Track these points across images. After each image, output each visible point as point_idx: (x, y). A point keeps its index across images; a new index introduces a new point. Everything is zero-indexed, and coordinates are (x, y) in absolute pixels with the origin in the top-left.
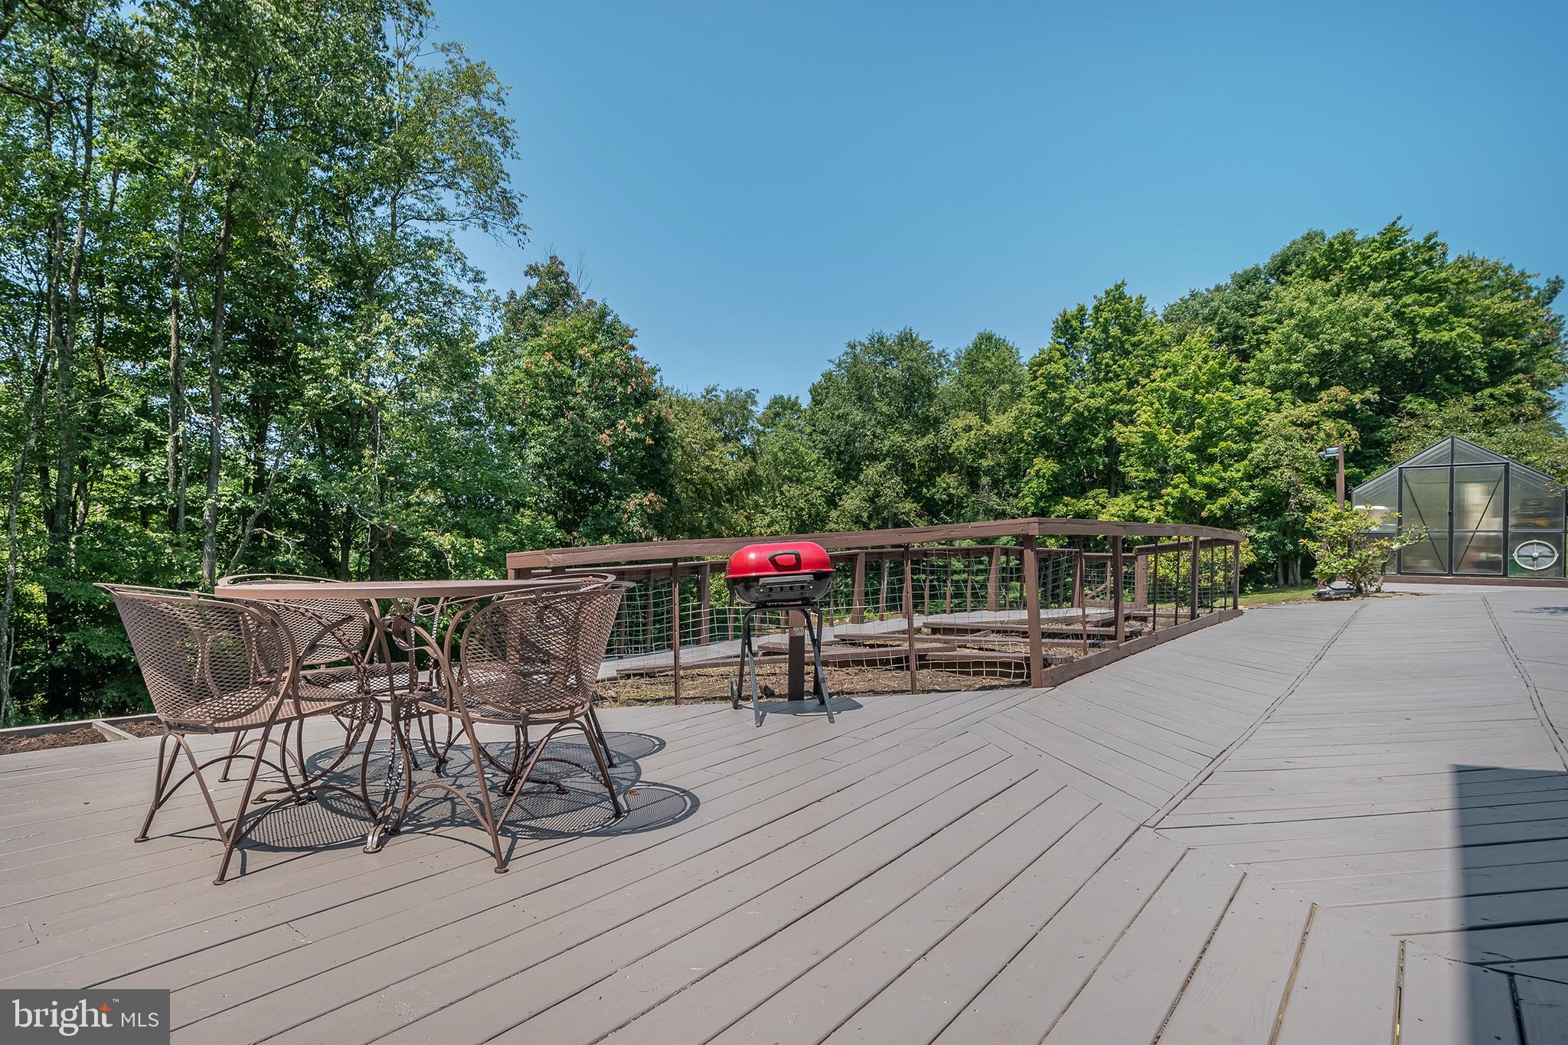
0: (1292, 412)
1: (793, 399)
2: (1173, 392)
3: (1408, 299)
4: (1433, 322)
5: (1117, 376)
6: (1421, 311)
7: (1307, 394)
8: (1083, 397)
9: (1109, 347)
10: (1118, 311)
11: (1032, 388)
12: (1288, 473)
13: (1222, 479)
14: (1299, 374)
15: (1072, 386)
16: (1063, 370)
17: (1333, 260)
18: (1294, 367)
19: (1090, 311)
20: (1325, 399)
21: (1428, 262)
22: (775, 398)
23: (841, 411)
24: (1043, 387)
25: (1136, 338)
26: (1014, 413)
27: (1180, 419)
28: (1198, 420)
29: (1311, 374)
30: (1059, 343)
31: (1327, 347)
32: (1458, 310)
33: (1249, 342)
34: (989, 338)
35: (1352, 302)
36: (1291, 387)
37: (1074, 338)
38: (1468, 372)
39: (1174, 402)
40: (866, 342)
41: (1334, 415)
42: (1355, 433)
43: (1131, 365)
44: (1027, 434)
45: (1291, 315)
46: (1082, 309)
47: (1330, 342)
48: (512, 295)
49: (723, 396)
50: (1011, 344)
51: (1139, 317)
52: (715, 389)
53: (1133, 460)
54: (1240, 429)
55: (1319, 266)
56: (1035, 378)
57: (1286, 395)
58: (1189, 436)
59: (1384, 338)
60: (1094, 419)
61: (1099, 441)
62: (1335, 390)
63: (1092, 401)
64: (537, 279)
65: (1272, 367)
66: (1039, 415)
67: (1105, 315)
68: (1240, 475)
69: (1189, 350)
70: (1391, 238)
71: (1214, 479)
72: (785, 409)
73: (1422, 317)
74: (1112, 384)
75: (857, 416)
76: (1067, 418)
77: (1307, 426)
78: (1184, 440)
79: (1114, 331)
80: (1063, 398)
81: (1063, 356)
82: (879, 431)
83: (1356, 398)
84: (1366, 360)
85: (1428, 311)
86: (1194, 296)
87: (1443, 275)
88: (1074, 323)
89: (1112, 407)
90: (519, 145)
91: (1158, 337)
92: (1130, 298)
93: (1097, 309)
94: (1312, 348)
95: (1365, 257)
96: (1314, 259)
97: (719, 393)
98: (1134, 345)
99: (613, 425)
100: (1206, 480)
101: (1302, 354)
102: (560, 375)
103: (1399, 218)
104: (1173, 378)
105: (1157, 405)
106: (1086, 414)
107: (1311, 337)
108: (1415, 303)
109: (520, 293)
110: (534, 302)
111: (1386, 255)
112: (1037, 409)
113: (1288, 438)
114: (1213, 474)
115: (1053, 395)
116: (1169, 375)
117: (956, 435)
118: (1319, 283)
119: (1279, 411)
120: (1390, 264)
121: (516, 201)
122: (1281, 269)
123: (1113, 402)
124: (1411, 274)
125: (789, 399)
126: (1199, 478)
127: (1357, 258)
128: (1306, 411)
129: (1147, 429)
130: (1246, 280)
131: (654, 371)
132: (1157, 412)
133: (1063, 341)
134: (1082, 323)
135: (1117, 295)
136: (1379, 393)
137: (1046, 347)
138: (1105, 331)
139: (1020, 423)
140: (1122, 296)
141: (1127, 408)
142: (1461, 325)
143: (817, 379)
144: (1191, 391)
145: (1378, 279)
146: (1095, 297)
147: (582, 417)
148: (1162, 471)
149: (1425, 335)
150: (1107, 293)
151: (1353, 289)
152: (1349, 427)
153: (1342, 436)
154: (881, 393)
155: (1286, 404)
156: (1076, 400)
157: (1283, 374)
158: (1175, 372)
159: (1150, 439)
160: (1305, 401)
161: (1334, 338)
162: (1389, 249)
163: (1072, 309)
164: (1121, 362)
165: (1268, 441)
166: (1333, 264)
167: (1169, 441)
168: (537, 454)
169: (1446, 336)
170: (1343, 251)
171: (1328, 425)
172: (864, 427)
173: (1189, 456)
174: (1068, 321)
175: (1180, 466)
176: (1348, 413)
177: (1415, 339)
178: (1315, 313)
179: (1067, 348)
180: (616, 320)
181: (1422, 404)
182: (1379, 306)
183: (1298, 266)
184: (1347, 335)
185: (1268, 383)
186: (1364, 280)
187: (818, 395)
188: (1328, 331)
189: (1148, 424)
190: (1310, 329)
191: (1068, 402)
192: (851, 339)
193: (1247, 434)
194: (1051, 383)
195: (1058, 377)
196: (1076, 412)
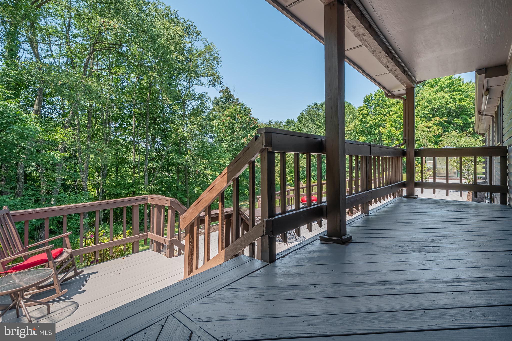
0: (425, 124)
1: (292, 120)
2: (395, 119)
3: (454, 93)
4: (460, 99)
5: (381, 113)
7: (429, 119)
8: (372, 120)
9: (378, 106)
10: (381, 96)
11: (359, 117)
12: (424, 140)
14: (427, 114)
15: (369, 117)
16: (366, 112)
17: (436, 82)
18: (426, 112)
19: (373, 95)
20: (434, 120)
21: (459, 83)
22: (287, 120)
23: (306, 124)
24: (361, 117)
25: (386, 103)
26: (354, 124)
27: (397, 126)
28: (401, 127)
29: (430, 114)
30: (365, 104)
31: (434, 107)
32: (467, 96)
35: (440, 95)
36: (425, 117)
37: (369, 103)
38: (470, 112)
39: (395, 121)
40: (313, 105)
41: (435, 124)
42: (441, 129)
43: (384, 111)
44: (358, 129)
45: (425, 98)
46: (371, 95)
47: (434, 105)
48: (216, 98)
49: (274, 123)
50: (352, 105)
52: (271, 121)
53: (385, 137)
55: (432, 84)
56: (359, 114)
57: (424, 119)
58: (400, 130)
59: (448, 104)
60: (375, 125)
61: (376, 132)
62: (436, 118)
63: (374, 120)
64: (222, 94)
65: (420, 112)
66: (360, 125)
67: (377, 97)
69: (399, 107)
72: (290, 123)
73: (458, 98)
74: (380, 116)
75: (311, 126)
76: (368, 126)
77: (429, 128)
78: (398, 132)
79: (380, 101)
80: (366, 120)
81: (367, 108)
82: (317, 130)
83: (442, 120)
84: (444, 110)
85: (459, 97)
87: (463, 87)
88: (369, 99)
90: (222, 64)
93: (375, 95)
94: (430, 107)
95: (443, 82)
96: (431, 82)
97: (272, 122)
98: (385, 105)
99: (247, 136)
101: (428, 108)
102: (232, 123)
104: (395, 115)
105: (391, 122)
106: (373, 124)
107: (430, 104)
108: (456, 94)
109: (218, 97)
110: (222, 100)
111: (449, 82)
112: (360, 123)
113: (424, 131)
115: (364, 119)
116: (394, 114)
118: (432, 89)
119: (422, 124)
120: (450, 84)
121: (221, 79)
123: (380, 121)
124: (455, 87)
125: (291, 120)
127: (442, 82)
128: (429, 124)
131: (257, 120)
132: (391, 124)
133: (366, 103)
134: (371, 99)
136: (447, 118)
137: (362, 105)
138: (378, 101)
139: (356, 126)
141: (384, 122)
142: (467, 100)
143: (299, 114)
144: (400, 118)
145: (446, 88)
146: (375, 92)
147: (239, 134)
149: (459, 103)
151: (440, 91)
152: (440, 128)
153: (438, 130)
154: (318, 119)
155: (424, 122)
156: (370, 121)
157: (423, 114)
158: (396, 113)
159: (389, 132)
160: (429, 121)
161: (436, 104)
162: (449, 80)
163: (369, 95)
164: (382, 110)
165: (419, 132)
166: (436, 83)
167: (394, 132)
168: (226, 145)
169: (464, 103)
170: (438, 80)
171: (435, 127)
172: (313, 129)
173: (400, 136)
174: (368, 98)
175: (397, 139)
176: (440, 124)
177: (456, 105)
178: (431, 98)
179: (368, 105)
180: (246, 107)
181: (458, 121)
182: (446, 96)
183: (427, 83)
184: (439, 104)
185: (419, 116)
186: (443, 88)
187: (300, 119)
188: (434, 102)
189: (389, 128)
190: (429, 102)
191: (368, 121)
192: (308, 104)
194: (363, 115)
195: (365, 114)
196: (370, 124)
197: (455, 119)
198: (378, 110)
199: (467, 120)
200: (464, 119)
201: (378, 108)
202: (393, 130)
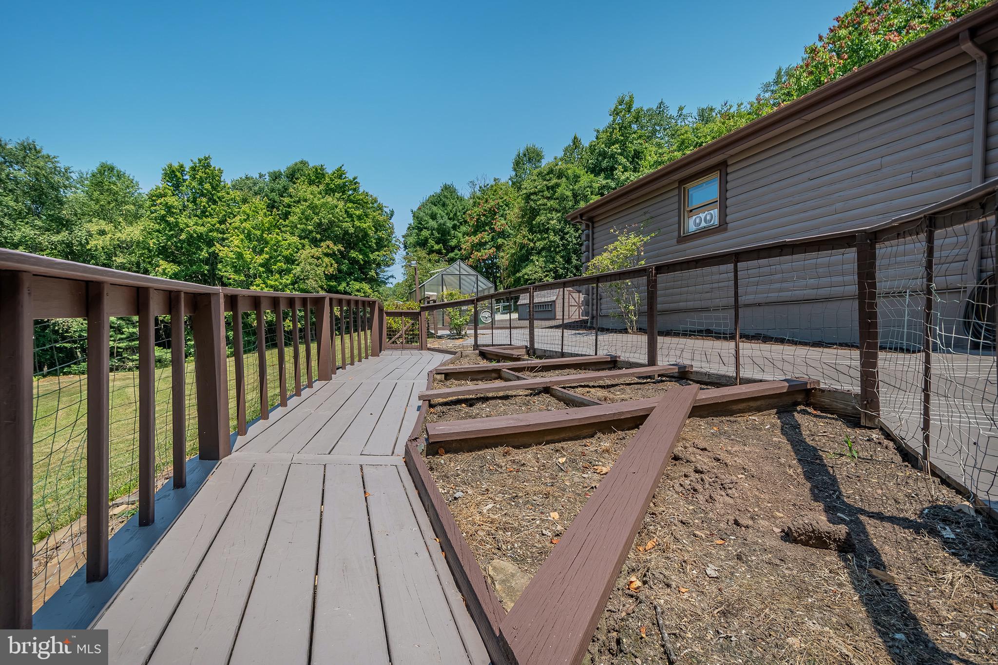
0: (310, 251)
3: (350, 205)
4: (359, 218)
5: (212, 215)
6: (355, 212)
7: (315, 243)
8: (192, 225)
10: (208, 174)
13: (281, 283)
14: (311, 232)
17: (318, 177)
18: (309, 227)
19: (188, 169)
20: (324, 246)
21: (355, 190)
24: (163, 212)
25: (220, 194)
26: (140, 226)
27: (255, 247)
28: (265, 249)
29: (317, 233)
30: (169, 185)
31: (323, 220)
33: (282, 211)
34: (111, 169)
35: (330, 200)
36: (308, 238)
37: (178, 184)
39: (249, 237)
41: (327, 255)
43: (220, 209)
45: (305, 200)
46: (182, 166)
50: (131, 177)
51: (220, 181)
53: (227, 268)
54: (285, 257)
55: (312, 179)
56: (155, 205)
57: (306, 242)
58: (262, 257)
59: (343, 221)
61: (204, 254)
62: (328, 242)
63: (197, 227)
65: (299, 226)
67: (200, 174)
68: (289, 282)
70: (340, 174)
71: (277, 283)
73: (355, 215)
74: (209, 220)
76: (183, 236)
77: (317, 259)
78: (260, 259)
79: (207, 186)
80: (178, 222)
81: (174, 193)
83: (336, 248)
84: (338, 230)
85: (357, 213)
86: (247, 178)
87: (360, 197)
88: (178, 174)
89: (210, 234)
91: (233, 196)
92: (214, 168)
93: (193, 169)
94: (316, 219)
95: (331, 180)
98: (219, 198)
100: (273, 283)
101: (313, 221)
103: (343, 165)
104: (249, 222)
105: (241, 237)
106: (194, 235)
107: (315, 213)
108: (352, 207)
111: (340, 181)
112: (158, 226)
113: (310, 264)
114: (276, 280)
115: (171, 219)
116: (246, 219)
117: (91, 235)
118: (314, 187)
120: (341, 186)
122: (292, 176)
123: (211, 231)
126: (269, 282)
128: (316, 251)
129: (238, 250)
130: (276, 177)
133: (171, 184)
134: (183, 175)
135: (205, 164)
137: (159, 185)
138: (201, 184)
139: (145, 234)
140: (208, 166)
141: (221, 235)
145: (338, 192)
146: (192, 161)
148: (248, 276)
149: (357, 223)
150: (200, 161)
151: (329, 194)
152: (334, 262)
153: (331, 266)
155: (307, 246)
156: (187, 225)
157: (304, 230)
158: (250, 218)
159: (240, 256)
160: (315, 246)
161: (325, 217)
162: (340, 179)
163: (176, 165)
164: (213, 207)
165: (301, 265)
166: (318, 179)
167: (251, 259)
169: (363, 225)
170: (322, 174)
171: (326, 260)
173: (261, 269)
174: (173, 171)
176: (333, 256)
177: (353, 224)
178: (316, 202)
179: (175, 189)
181: (357, 255)
182: (340, 205)
183: (301, 176)
184: (330, 216)
185: (297, 234)
186: (333, 191)
188: (322, 212)
189: (237, 247)
190: (314, 209)
191: (182, 225)
193: (290, 260)
194: (169, 211)
195: (173, 207)
196: (188, 232)
197: (352, 251)
198: (204, 206)
199: (368, 257)
200: (365, 255)
201: (204, 200)
202: (248, 255)
